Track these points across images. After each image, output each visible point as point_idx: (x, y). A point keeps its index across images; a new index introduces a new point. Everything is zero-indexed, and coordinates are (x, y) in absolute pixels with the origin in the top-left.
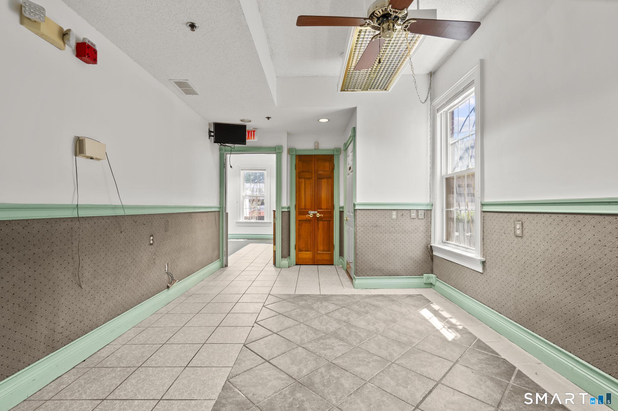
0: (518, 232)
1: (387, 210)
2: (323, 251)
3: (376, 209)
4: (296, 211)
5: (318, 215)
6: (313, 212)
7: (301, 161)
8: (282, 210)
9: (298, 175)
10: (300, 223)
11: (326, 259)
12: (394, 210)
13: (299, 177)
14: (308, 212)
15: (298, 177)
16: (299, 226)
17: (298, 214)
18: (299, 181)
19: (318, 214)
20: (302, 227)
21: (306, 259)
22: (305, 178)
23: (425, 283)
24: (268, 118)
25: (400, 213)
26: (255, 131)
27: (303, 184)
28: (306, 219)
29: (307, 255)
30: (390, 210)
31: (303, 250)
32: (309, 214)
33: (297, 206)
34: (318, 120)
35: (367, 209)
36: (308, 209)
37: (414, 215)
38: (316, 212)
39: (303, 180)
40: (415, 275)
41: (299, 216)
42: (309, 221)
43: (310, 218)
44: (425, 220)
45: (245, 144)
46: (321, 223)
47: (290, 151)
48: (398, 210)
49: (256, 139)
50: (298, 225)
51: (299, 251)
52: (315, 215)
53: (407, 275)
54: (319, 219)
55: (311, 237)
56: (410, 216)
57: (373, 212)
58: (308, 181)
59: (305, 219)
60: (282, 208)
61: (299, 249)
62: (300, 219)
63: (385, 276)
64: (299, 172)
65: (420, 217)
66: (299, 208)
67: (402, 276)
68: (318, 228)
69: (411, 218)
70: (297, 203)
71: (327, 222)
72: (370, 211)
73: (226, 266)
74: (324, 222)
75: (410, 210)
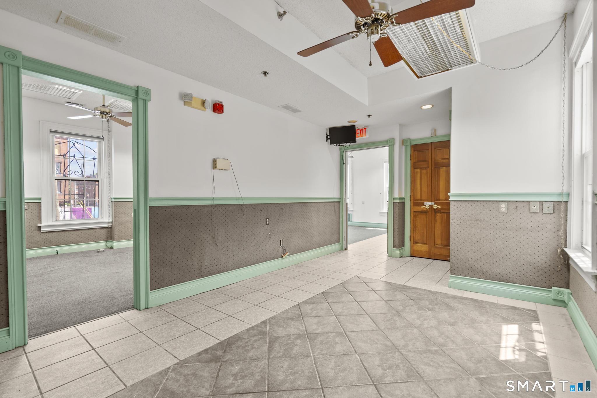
1: (492, 201)
2: (441, 245)
3: (476, 201)
4: (411, 202)
5: (435, 207)
6: (430, 203)
7: (416, 151)
8: (394, 201)
9: (413, 165)
10: (415, 214)
11: (444, 254)
12: (503, 201)
13: (414, 167)
14: (424, 203)
15: (413, 167)
16: (414, 217)
17: (413, 205)
18: (414, 171)
19: (435, 205)
20: (418, 219)
21: (421, 251)
22: (421, 168)
23: (553, 299)
25: (513, 206)
26: (366, 128)
27: (419, 175)
28: (422, 210)
29: (423, 248)
30: (496, 201)
31: (419, 242)
32: (425, 206)
33: (412, 197)
34: (421, 108)
35: (464, 201)
36: (424, 200)
37: (535, 208)
38: (433, 203)
39: (419, 170)
40: (538, 286)
41: (414, 207)
42: (425, 212)
43: (426, 210)
44: (555, 215)
45: (356, 142)
46: (438, 215)
47: (404, 142)
48: (510, 201)
49: (367, 136)
50: (413, 216)
51: (414, 243)
52: (431, 206)
53: (523, 284)
54: (436, 211)
55: (427, 229)
56: (529, 210)
58: (424, 171)
59: (421, 211)
60: (394, 199)
61: (414, 241)
62: (415, 210)
63: (490, 279)
64: (414, 163)
65: (545, 211)
66: (414, 198)
67: (516, 283)
68: (435, 221)
69: (530, 212)
70: (412, 194)
71: (446, 215)
72: (469, 202)
73: (346, 249)
74: (443, 214)
75: (529, 201)
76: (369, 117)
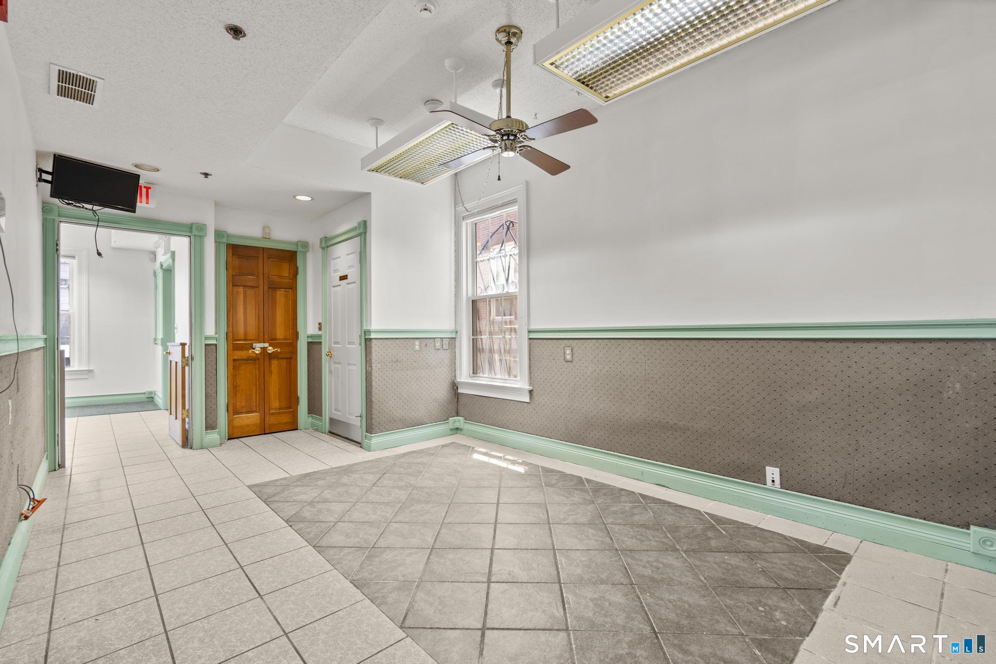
0: (568, 357)
1: (409, 338)
2: (279, 409)
3: (396, 338)
4: (229, 343)
5: (271, 350)
6: (262, 345)
7: (237, 256)
8: (207, 343)
9: (231, 280)
10: (235, 365)
11: (285, 421)
12: (417, 338)
13: (233, 283)
14: (252, 345)
15: (231, 282)
16: (233, 369)
17: (232, 349)
18: (233, 289)
19: (270, 348)
20: (240, 372)
21: (248, 426)
22: (244, 286)
23: (450, 429)
24: (206, 175)
25: (424, 342)
26: (150, 188)
27: (241, 297)
28: (248, 357)
29: (251, 418)
30: (412, 338)
31: (243, 411)
32: (254, 349)
33: (230, 334)
34: (294, 197)
35: (385, 339)
36: (250, 340)
37: (438, 344)
38: (266, 345)
39: (241, 289)
40: (440, 421)
41: (235, 352)
42: (254, 359)
43: (254, 355)
44: (449, 350)
45: (134, 212)
46: (275, 363)
47: (219, 234)
48: (422, 338)
49: (152, 204)
50: (231, 368)
51: (234, 415)
52: (264, 349)
53: (432, 423)
54: (271, 357)
55: (256, 388)
56: (435, 347)
57: (392, 341)
58: (250, 292)
59: (246, 358)
60: (206, 338)
61: (233, 410)
62: (236, 358)
64: (233, 275)
65: (445, 347)
66: (233, 337)
67: (427, 424)
68: (271, 372)
69: (435, 349)
70: (231, 329)
71: (286, 361)
72: (390, 340)
73: (62, 466)
74: (280, 360)
75: (434, 338)
76: (206, 177)
